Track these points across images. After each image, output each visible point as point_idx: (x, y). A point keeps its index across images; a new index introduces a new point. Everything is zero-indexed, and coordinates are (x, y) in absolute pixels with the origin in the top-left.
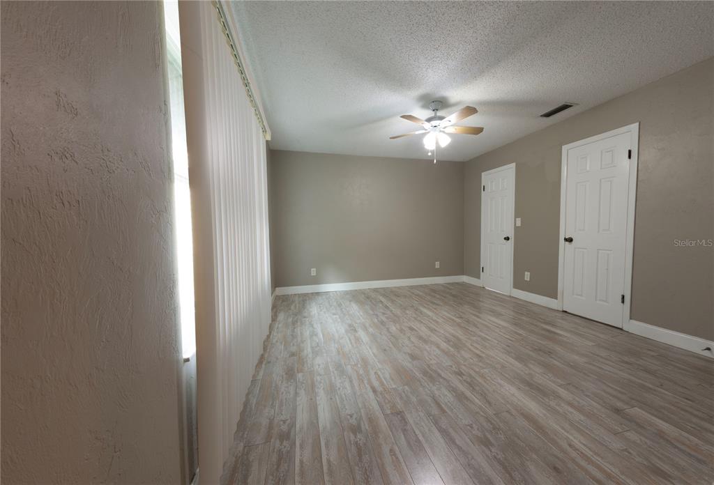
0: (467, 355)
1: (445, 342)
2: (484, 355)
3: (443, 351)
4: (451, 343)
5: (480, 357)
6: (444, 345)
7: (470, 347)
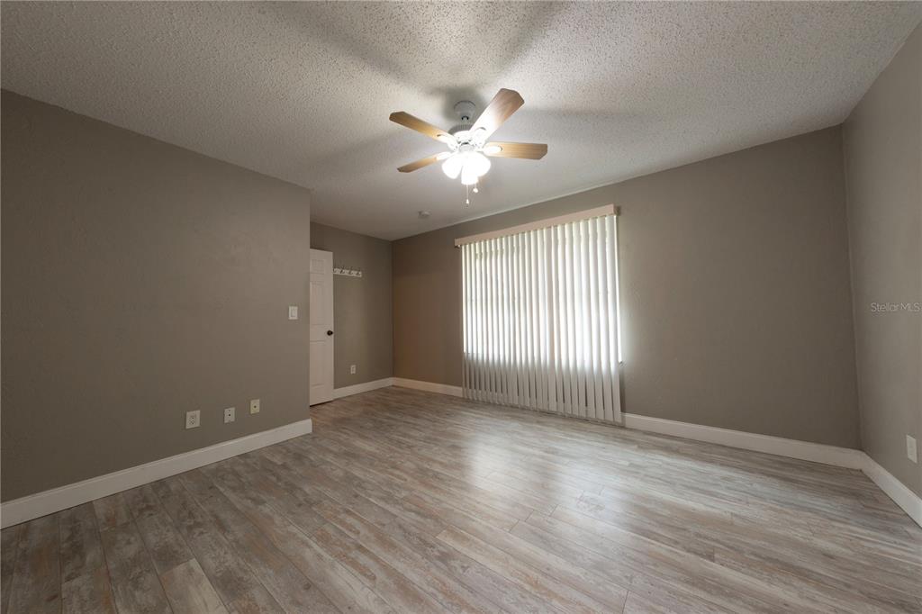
0: (408, 464)
1: (438, 473)
2: (390, 470)
3: (434, 461)
4: (430, 474)
5: (393, 468)
6: (437, 468)
7: (405, 476)
